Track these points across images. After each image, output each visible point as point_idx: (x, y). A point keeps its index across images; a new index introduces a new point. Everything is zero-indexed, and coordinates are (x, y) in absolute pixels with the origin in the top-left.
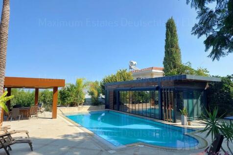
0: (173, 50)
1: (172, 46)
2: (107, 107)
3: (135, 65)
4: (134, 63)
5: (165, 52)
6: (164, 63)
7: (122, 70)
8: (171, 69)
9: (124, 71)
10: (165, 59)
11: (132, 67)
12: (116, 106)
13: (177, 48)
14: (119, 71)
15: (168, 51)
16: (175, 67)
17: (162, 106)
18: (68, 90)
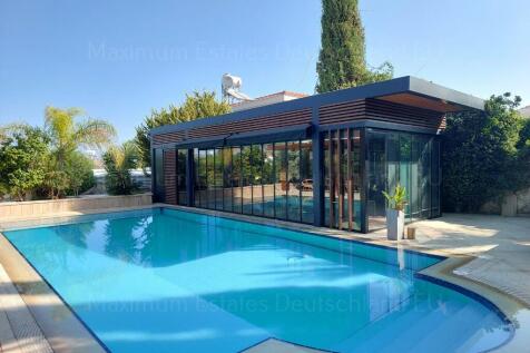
0: (347, 26)
1: (343, 18)
2: (158, 198)
3: (238, 86)
4: (235, 80)
5: (324, 36)
6: (319, 68)
7: (201, 94)
8: (340, 82)
9: (208, 98)
10: (323, 56)
11: (230, 91)
12: (185, 195)
13: (356, 24)
14: (193, 96)
15: (331, 32)
16: (350, 78)
17: (322, 189)
18: (21, 146)
